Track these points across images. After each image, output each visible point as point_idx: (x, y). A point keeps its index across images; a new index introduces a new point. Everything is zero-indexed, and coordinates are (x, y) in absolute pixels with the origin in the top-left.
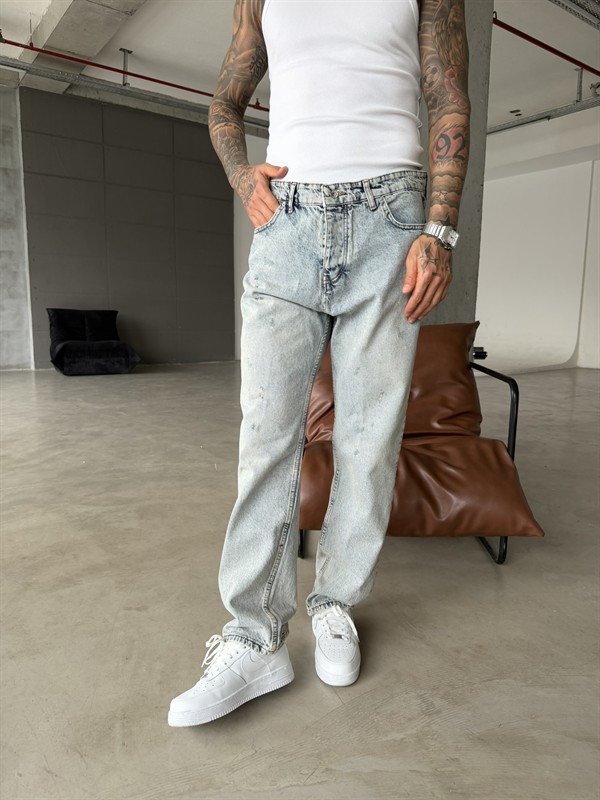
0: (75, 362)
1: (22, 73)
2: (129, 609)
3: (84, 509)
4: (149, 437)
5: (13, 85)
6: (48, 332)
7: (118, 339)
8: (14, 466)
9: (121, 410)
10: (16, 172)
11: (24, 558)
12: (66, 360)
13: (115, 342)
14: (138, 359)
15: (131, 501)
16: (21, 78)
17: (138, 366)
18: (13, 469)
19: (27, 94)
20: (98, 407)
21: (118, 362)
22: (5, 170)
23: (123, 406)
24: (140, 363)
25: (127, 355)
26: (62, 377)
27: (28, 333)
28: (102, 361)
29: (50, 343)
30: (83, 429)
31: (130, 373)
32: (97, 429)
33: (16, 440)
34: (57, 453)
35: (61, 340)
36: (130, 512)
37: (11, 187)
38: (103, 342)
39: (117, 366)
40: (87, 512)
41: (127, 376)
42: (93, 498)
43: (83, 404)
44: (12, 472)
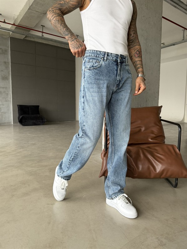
0: (26, 121)
1: (11, 33)
2: (49, 204)
3: (31, 169)
4: (51, 145)
5: (8, 36)
6: (18, 112)
7: (39, 114)
8: (7, 154)
9: (41, 136)
10: (8, 63)
11: (11, 186)
12: (23, 121)
13: (38, 115)
14: (46, 120)
15: (46, 166)
16: (10, 34)
17: (45, 123)
18: (7, 155)
19: (12, 39)
20: (34, 135)
21: (39, 121)
22: (5, 62)
23: (41, 135)
24: (46, 122)
25: (42, 119)
26: (22, 126)
27: (11, 112)
28: (34, 121)
29: (18, 116)
30: (29, 142)
31: (43, 125)
32: (34, 142)
33: (8, 146)
34: (21, 150)
35: (22, 115)
36: (46, 170)
37: (7, 68)
38: (35, 115)
39: (39, 123)
40: (32, 170)
41: (42, 126)
42: (34, 165)
43: (29, 135)
44: (6, 156)
